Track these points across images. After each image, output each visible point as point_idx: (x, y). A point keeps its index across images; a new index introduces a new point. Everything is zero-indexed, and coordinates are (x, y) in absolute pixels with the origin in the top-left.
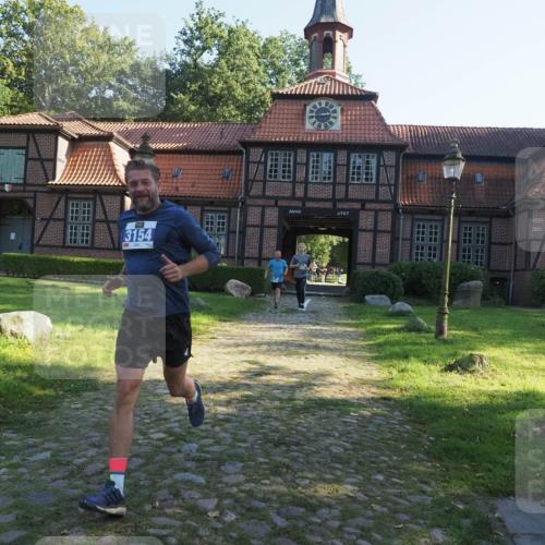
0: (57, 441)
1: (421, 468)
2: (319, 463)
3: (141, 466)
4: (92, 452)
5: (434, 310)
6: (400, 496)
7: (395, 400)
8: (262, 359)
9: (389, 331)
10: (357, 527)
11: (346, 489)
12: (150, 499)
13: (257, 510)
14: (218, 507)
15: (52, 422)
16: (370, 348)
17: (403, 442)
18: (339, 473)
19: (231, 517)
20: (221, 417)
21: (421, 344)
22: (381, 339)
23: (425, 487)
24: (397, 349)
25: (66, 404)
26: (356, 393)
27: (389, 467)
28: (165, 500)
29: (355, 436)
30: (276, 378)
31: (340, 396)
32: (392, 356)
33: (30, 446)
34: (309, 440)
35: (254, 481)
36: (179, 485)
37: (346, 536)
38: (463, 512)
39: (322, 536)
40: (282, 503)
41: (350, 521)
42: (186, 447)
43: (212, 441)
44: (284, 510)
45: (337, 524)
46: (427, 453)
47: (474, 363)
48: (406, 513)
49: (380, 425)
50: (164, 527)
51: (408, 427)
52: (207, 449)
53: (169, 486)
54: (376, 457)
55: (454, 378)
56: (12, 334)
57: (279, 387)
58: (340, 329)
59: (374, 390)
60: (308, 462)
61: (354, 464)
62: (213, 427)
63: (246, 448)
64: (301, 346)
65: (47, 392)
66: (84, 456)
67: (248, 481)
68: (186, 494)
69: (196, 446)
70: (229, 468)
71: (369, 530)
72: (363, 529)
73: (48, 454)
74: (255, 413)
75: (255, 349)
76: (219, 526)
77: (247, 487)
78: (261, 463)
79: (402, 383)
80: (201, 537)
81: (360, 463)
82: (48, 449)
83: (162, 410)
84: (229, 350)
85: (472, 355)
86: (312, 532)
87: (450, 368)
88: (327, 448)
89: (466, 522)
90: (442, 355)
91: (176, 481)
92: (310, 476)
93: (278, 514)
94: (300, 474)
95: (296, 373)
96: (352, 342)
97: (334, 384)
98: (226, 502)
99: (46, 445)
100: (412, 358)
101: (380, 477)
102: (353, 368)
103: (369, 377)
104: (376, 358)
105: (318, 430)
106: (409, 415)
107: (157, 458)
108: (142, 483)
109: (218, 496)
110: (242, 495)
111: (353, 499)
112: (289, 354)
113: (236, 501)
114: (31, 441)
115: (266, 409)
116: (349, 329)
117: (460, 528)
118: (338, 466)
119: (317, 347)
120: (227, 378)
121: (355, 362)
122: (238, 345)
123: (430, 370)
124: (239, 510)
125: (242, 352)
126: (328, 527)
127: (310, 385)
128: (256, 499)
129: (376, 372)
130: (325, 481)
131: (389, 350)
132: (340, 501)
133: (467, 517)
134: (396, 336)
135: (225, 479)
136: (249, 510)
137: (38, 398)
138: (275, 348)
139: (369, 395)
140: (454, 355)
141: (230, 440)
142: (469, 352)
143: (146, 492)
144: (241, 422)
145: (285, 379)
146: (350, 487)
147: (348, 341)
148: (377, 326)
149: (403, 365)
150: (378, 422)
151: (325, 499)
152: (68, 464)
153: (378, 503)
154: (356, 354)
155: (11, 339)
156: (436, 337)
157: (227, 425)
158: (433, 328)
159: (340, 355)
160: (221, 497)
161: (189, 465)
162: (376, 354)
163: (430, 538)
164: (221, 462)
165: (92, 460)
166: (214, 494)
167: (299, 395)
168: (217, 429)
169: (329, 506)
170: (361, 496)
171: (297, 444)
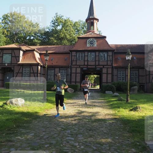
0: (34, 131)
1: (127, 135)
2: (101, 134)
3: (57, 136)
4: (44, 133)
5: (125, 95)
6: (123, 142)
7: (118, 119)
8: (81, 109)
9: (113, 101)
10: (114, 149)
11: (109, 140)
12: (62, 143)
13: (88, 145)
14: (79, 145)
15: (31, 126)
16: (109, 106)
17: (121, 129)
18: (107, 137)
19: (82, 147)
20: (74, 124)
21: (123, 104)
22: (112, 103)
23: (129, 139)
24: (116, 106)
25: (33, 122)
26: (107, 117)
27: (119, 135)
28: (65, 144)
29: (109, 128)
30: (86, 114)
31: (103, 118)
32: (115, 107)
33: (28, 132)
34: (98, 129)
35: (86, 139)
36: (68, 140)
37: (111, 151)
38: (139, 145)
39: (106, 151)
40: (94, 144)
41: (111, 147)
42: (67, 131)
43: (73, 130)
44: (95, 145)
45: (108, 148)
46: (128, 131)
47: (138, 108)
48: (125, 145)
49: (115, 125)
50: (67, 150)
51: (122, 125)
52: (73, 132)
53: (66, 141)
54: (115, 133)
55: (133, 113)
56: (15, 104)
57: (87, 116)
58: (100, 101)
59: (112, 116)
60: (99, 134)
61: (110, 135)
62: (73, 126)
63: (82, 131)
64: (90, 105)
65: (28, 119)
66: (42, 134)
67: (84, 139)
68: (70, 142)
69: (70, 131)
70: (79, 136)
71: (116, 149)
72: (115, 149)
73: (33, 134)
74: (82, 123)
75: (78, 107)
76: (80, 149)
77: (85, 140)
78: (87, 135)
79: (119, 114)
80: (76, 152)
81: (111, 134)
82: (33, 133)
83: (58, 123)
84: (71, 107)
85: (137, 106)
86: (103, 150)
87: (131, 110)
88: (102, 131)
89: (140, 147)
90: (128, 107)
91: (67, 139)
92: (100, 137)
93: (94, 146)
94: (97, 137)
95: (91, 112)
96: (104, 104)
97: (101, 115)
98: (81, 144)
99: (32, 132)
100: (121, 108)
101: (117, 137)
102: (105, 111)
103: (110, 113)
104: (111, 108)
105: (99, 127)
106: (122, 122)
107: (61, 134)
108: (59, 140)
109: (78, 143)
110: (84, 142)
111: (111, 143)
112: (88, 108)
113: (83, 143)
114: (28, 131)
115: (85, 122)
116: (102, 101)
117: (139, 148)
118: (106, 135)
119: (95, 106)
120: (73, 114)
121: (106, 109)
122: (73, 106)
123: (126, 111)
124: (84, 145)
125: (75, 108)
126: (106, 149)
127: (95, 115)
128: (88, 143)
129: (111, 112)
130: (103, 138)
131: (114, 106)
132: (108, 143)
133: (140, 146)
134: (115, 102)
135: (79, 139)
136: (86, 145)
137: (26, 120)
138: (84, 106)
139: (111, 118)
140: (132, 107)
141: (78, 130)
142: (136, 106)
143: (60, 142)
144: (79, 125)
145: (88, 114)
146: (110, 140)
147: (103, 104)
148: (110, 100)
149: (119, 110)
150: (114, 124)
151: (105, 143)
152: (39, 136)
153: (117, 143)
154: (105, 107)
155: (15, 106)
156: (126, 102)
157: (76, 126)
158: (125, 100)
159: (101, 108)
160: (79, 143)
161: (69, 136)
162: (111, 107)
163: (131, 151)
164: (77, 135)
165: (44, 135)
166: (77, 142)
167: (92, 118)
168: (74, 127)
169: (106, 144)
170: (113, 142)
171: (95, 130)
